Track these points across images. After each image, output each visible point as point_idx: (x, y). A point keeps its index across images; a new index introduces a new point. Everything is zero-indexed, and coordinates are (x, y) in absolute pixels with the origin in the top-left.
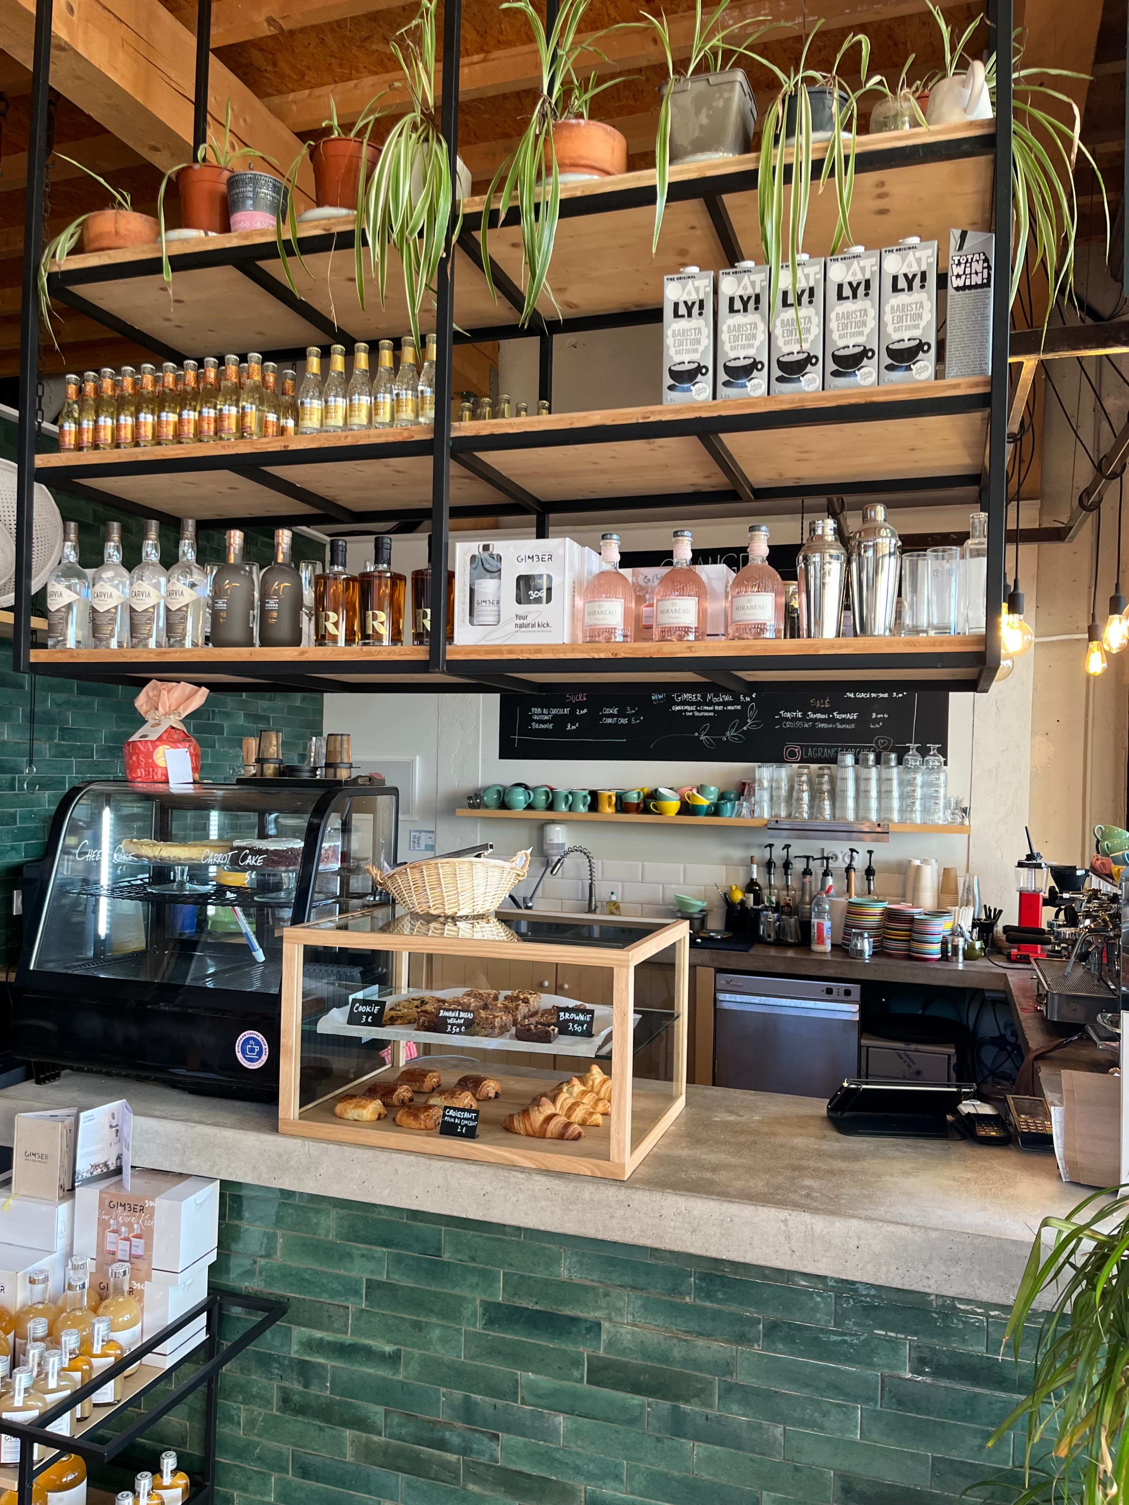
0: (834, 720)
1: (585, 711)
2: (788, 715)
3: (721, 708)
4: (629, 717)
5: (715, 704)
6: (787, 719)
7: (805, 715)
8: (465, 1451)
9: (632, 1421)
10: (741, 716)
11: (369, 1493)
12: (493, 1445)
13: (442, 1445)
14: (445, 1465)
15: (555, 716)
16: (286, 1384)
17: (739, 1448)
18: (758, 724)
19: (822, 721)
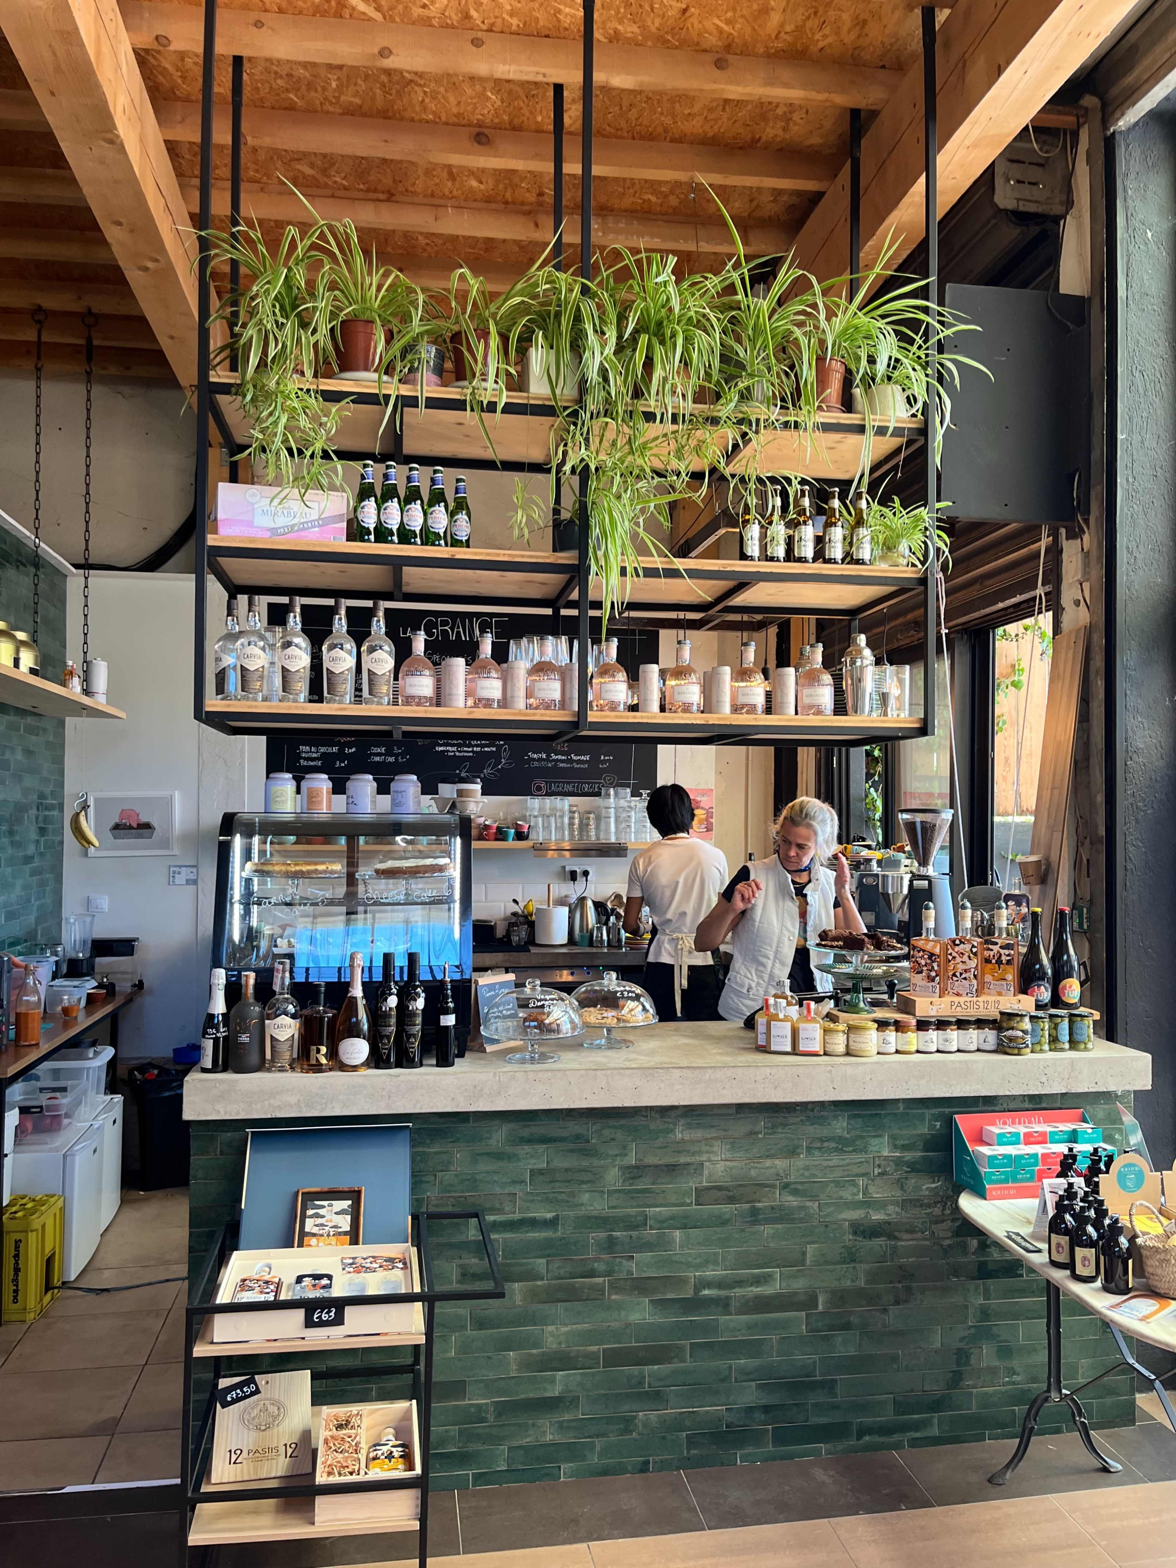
0: (571, 761)
1: (354, 750)
2: (535, 756)
3: (479, 749)
4: (397, 756)
5: (473, 746)
6: (534, 759)
7: (548, 756)
8: (609, 1273)
9: (725, 1222)
10: (497, 756)
11: (535, 1325)
12: (630, 1263)
13: (592, 1274)
14: (592, 1287)
15: (323, 754)
16: (461, 1262)
17: (792, 1221)
18: (510, 764)
19: (562, 761)
